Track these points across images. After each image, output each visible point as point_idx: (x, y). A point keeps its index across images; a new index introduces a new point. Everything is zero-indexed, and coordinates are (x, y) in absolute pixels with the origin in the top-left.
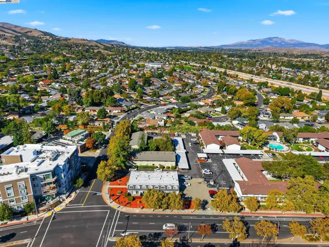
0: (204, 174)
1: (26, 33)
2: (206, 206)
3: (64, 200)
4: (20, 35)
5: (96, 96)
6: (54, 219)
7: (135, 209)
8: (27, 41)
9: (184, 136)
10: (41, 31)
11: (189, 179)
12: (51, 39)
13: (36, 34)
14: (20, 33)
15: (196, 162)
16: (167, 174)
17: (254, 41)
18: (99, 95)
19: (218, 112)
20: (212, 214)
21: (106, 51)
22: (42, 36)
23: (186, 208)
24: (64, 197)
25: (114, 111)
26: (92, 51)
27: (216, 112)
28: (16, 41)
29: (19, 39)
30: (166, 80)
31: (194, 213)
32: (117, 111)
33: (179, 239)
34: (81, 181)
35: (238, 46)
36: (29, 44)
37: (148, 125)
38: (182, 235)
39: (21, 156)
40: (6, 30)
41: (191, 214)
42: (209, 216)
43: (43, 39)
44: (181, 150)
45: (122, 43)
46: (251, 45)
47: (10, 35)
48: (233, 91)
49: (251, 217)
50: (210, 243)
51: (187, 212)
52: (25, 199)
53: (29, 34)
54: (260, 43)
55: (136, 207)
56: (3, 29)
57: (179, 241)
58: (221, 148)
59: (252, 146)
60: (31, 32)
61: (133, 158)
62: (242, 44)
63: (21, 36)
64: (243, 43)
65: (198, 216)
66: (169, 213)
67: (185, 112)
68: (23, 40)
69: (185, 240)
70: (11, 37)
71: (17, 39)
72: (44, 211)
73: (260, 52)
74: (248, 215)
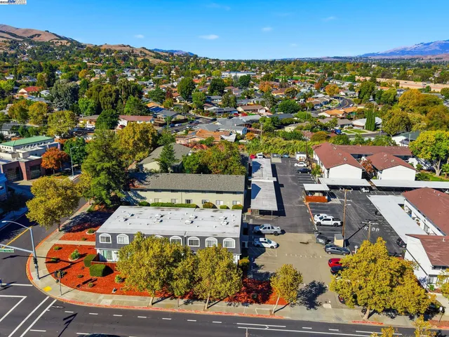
0: (319, 224)
1: (32, 37)
2: (319, 299)
4: (20, 39)
5: (106, 96)
7: (102, 296)
8: (30, 47)
9: (277, 160)
10: (55, 35)
11: (276, 234)
12: (68, 45)
13: (46, 39)
14: (21, 37)
15: (301, 202)
16: (214, 214)
17: (428, 44)
18: (111, 95)
19: (358, 126)
20: (334, 321)
21: (159, 60)
22: (55, 41)
23: (257, 301)
26: (133, 58)
27: (355, 128)
28: (12, 48)
29: (18, 44)
30: (256, 90)
31: (277, 316)
35: (396, 54)
36: (31, 52)
37: (197, 140)
41: (268, 316)
42: (326, 326)
43: (56, 45)
44: (263, 179)
46: (421, 52)
47: (4, 40)
48: (391, 98)
51: (256, 310)
53: (36, 39)
54: (438, 48)
55: (106, 291)
58: (366, 176)
59: (444, 178)
60: (39, 35)
61: (136, 183)
62: (403, 52)
63: (21, 42)
64: (405, 49)
65: (290, 324)
66: (202, 312)
67: (287, 125)
68: (24, 46)
70: (5, 42)
71: (14, 44)
73: (439, 61)
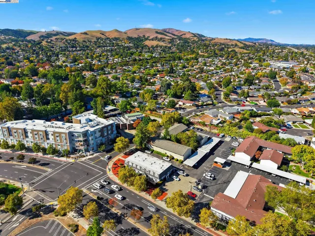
1: (181, 35)
3: (87, 156)
4: (176, 37)
5: (179, 89)
6: (72, 164)
8: (178, 42)
9: (228, 139)
10: (193, 34)
11: (184, 175)
12: (197, 40)
13: (188, 36)
18: (181, 89)
19: (307, 123)
22: (191, 38)
24: (88, 153)
25: (187, 105)
26: (226, 49)
28: (170, 43)
32: (189, 105)
33: (120, 212)
34: (103, 147)
36: (178, 45)
38: (125, 211)
39: (80, 120)
40: (168, 34)
41: (152, 201)
42: (164, 211)
44: (204, 150)
45: (272, 41)
47: (169, 38)
49: (203, 231)
50: (139, 229)
51: (151, 198)
52: (65, 146)
53: (183, 36)
56: (166, 33)
57: (119, 214)
58: (253, 160)
59: (305, 171)
60: (185, 34)
61: (151, 142)
63: (176, 39)
66: (137, 193)
68: (176, 41)
69: (124, 216)
71: (172, 41)
72: (72, 158)
74: (202, 229)
